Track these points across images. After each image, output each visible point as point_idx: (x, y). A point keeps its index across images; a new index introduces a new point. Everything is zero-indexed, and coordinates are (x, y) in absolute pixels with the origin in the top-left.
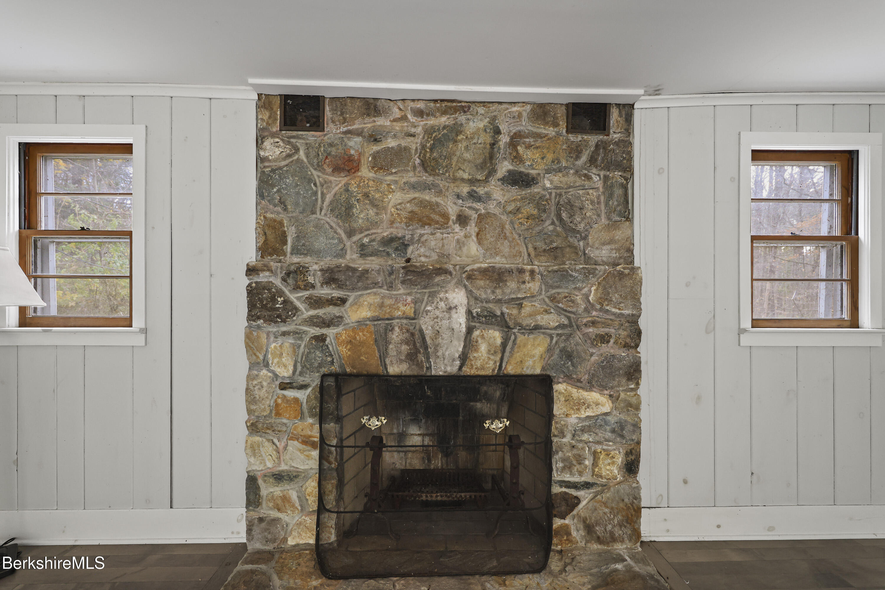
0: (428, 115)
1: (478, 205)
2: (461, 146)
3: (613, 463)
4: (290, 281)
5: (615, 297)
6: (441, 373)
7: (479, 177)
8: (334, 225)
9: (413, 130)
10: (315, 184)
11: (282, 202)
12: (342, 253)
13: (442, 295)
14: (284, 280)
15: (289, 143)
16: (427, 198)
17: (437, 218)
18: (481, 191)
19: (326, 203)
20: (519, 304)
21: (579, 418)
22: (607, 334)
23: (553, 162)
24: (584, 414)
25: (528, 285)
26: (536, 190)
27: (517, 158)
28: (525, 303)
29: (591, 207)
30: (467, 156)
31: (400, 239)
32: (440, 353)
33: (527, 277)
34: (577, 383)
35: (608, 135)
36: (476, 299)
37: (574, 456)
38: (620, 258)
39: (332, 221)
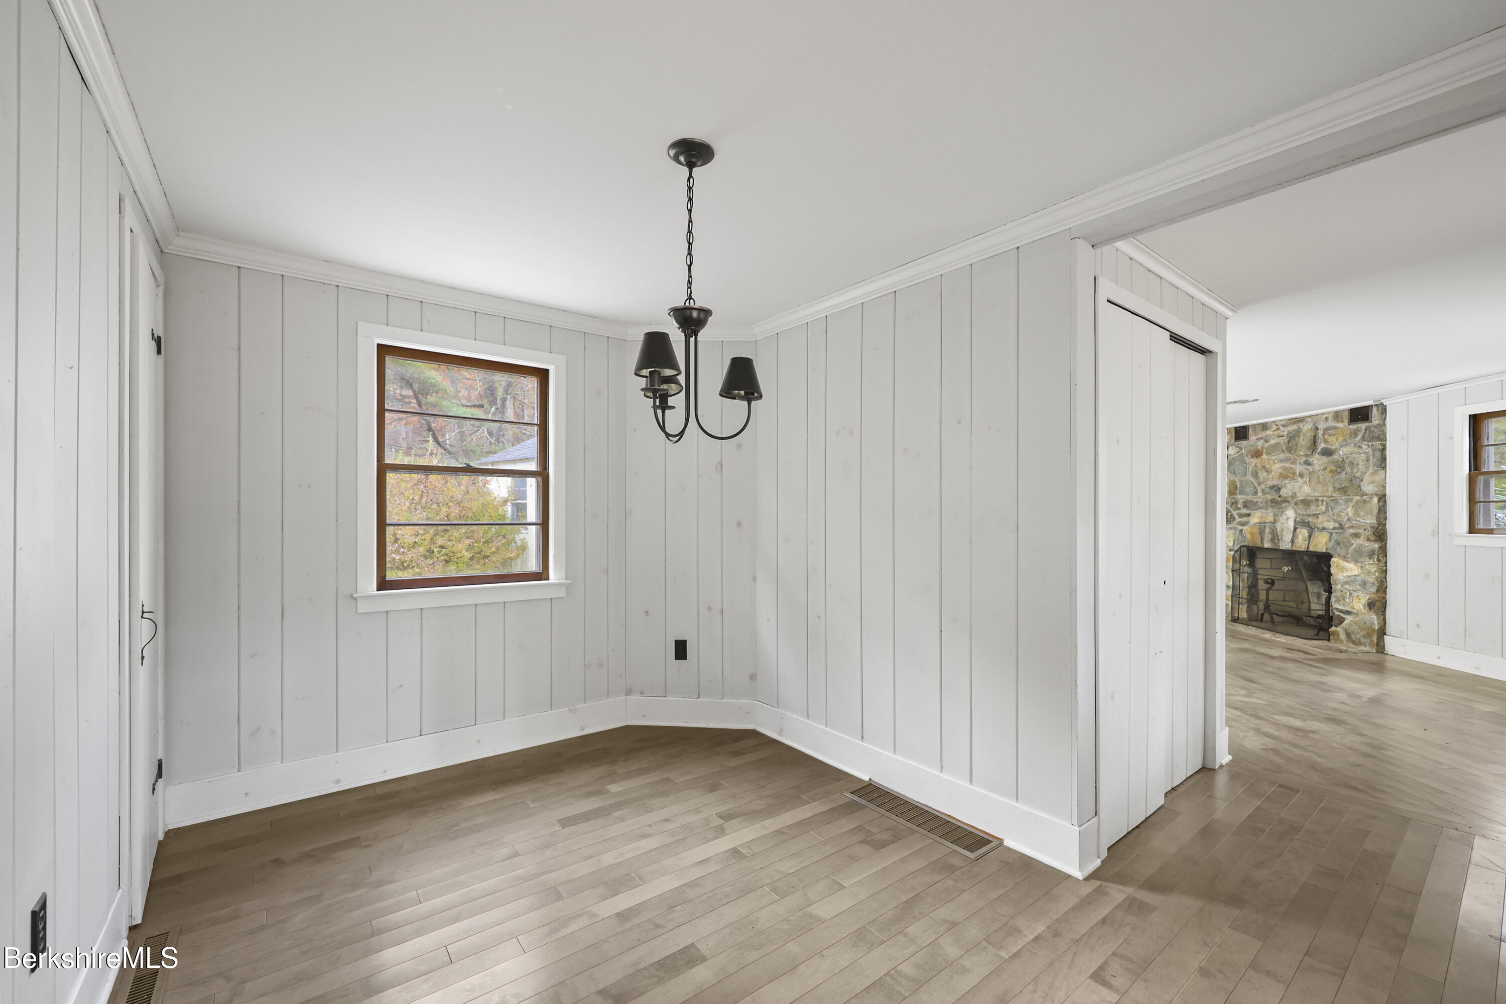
0: (1287, 426)
1: (1308, 467)
2: (1301, 438)
3: (1360, 602)
4: (1233, 506)
5: (1362, 513)
6: (1284, 549)
7: (1308, 453)
8: (1253, 481)
9: (1282, 434)
10: (1246, 464)
11: (1234, 473)
12: (1256, 493)
13: (1285, 512)
14: (1231, 506)
15: (1238, 447)
16: (1287, 465)
17: (1290, 475)
18: (1311, 460)
19: (1250, 472)
20: (1316, 516)
21: (1344, 576)
22: (1358, 533)
23: (1343, 441)
24: (1346, 574)
25: (1320, 507)
26: (1336, 457)
27: (1326, 441)
28: (1320, 516)
29: (1362, 463)
30: (1304, 443)
31: (1276, 486)
32: (1283, 539)
33: (1320, 503)
34: (1345, 558)
35: (1371, 422)
36: (1299, 514)
37: (1341, 596)
38: (1379, 491)
39: (1252, 479)
